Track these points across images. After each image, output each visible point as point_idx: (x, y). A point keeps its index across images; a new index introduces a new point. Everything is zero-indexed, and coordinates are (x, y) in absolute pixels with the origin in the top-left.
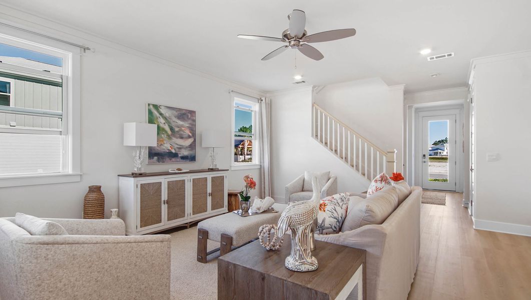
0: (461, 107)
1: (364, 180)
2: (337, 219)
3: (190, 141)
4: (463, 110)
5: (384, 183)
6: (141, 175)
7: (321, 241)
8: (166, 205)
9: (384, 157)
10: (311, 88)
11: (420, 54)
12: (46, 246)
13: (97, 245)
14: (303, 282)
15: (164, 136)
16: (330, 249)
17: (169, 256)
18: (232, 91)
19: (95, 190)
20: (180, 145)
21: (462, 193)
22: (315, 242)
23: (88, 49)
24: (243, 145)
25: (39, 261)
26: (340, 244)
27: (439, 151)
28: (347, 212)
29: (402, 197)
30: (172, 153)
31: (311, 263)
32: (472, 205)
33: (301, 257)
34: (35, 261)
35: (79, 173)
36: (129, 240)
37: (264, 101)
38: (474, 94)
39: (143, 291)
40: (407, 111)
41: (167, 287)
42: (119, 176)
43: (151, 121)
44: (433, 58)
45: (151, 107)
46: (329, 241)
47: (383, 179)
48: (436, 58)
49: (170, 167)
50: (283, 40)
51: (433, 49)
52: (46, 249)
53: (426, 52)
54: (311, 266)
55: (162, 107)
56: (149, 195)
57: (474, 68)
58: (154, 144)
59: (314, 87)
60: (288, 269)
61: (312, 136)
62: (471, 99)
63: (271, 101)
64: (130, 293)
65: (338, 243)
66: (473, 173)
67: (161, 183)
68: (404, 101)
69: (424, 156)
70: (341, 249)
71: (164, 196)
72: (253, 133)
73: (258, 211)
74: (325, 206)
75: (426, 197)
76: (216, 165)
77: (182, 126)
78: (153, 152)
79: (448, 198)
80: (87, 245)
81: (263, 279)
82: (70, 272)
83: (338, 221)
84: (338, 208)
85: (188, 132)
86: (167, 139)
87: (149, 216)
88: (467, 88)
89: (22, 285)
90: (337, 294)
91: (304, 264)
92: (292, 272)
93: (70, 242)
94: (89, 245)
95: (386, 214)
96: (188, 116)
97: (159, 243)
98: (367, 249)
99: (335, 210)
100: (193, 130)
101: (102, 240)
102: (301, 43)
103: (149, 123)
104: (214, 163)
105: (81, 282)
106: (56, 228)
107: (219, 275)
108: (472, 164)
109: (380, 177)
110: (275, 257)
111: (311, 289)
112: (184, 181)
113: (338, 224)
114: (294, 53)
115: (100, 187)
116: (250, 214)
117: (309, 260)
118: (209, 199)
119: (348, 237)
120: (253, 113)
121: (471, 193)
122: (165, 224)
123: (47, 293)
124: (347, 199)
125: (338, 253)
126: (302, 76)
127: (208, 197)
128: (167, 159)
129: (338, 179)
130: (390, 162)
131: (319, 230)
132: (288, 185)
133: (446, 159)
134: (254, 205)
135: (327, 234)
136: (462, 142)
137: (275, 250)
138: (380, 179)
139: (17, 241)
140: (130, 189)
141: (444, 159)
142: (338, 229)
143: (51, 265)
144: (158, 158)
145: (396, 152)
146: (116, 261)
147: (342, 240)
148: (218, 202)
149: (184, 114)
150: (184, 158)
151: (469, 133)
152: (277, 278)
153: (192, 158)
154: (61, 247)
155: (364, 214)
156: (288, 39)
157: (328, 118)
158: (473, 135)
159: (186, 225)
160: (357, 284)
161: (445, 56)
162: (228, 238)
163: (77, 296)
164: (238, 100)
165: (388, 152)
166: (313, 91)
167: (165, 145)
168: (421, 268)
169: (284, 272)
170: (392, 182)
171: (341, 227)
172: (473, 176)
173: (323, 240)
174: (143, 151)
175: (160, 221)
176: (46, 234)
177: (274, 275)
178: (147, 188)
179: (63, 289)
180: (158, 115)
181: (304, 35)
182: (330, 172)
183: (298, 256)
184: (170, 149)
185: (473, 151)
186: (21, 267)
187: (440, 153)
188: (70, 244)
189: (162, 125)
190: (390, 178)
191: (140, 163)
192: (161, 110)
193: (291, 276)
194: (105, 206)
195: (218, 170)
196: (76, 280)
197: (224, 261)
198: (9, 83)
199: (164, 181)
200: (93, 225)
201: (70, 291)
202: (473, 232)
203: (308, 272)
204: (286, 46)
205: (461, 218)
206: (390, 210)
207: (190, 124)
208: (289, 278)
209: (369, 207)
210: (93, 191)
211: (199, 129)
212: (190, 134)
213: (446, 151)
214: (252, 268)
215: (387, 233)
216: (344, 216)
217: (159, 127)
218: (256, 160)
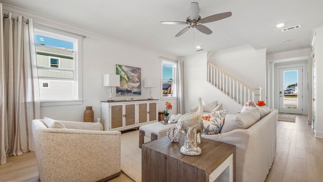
0: (306, 61)
1: (239, 106)
2: (217, 126)
3: (138, 84)
4: (308, 63)
5: (252, 106)
6: (112, 101)
7: (206, 139)
8: (125, 117)
9: (253, 92)
10: (207, 54)
11: (276, 27)
12: (52, 133)
13: (80, 135)
14: (190, 162)
15: (124, 81)
16: (211, 144)
17: (120, 144)
18: (161, 57)
19: (90, 108)
20: (133, 86)
21: (307, 115)
22: (202, 139)
23: (86, 37)
24: (170, 88)
25: (49, 141)
26: (219, 141)
27: (292, 91)
28: (224, 122)
29: (263, 114)
30: (128, 90)
31: (196, 151)
32: (314, 122)
33: (190, 147)
34: (47, 141)
35: (81, 100)
36: (97, 133)
37: (179, 62)
38: (316, 52)
39: (105, 161)
40: (269, 65)
41: (119, 160)
42: (101, 102)
43: (117, 73)
44: (286, 30)
45: (118, 66)
46: (211, 139)
47: (251, 104)
48: (288, 29)
49: (128, 97)
50: (187, 23)
51: (286, 23)
52: (53, 135)
53: (280, 25)
54: (196, 153)
55: (123, 66)
56: (116, 112)
57: (315, 34)
58: (119, 85)
59: (208, 53)
60: (182, 154)
61: (207, 81)
62: (313, 55)
63: (183, 62)
64: (98, 161)
65: (217, 140)
66: (315, 102)
67: (122, 106)
68: (267, 58)
69: (281, 92)
70: (219, 144)
71: (124, 113)
72: (173, 80)
73: (173, 122)
74: (209, 117)
75: (282, 117)
76: (152, 97)
77: (134, 76)
78: (119, 90)
79: (297, 119)
80: (74, 134)
81: (166, 158)
82: (65, 148)
83: (218, 127)
84: (218, 119)
85: (137, 79)
86: (126, 83)
87: (116, 123)
88: (310, 49)
89: (41, 153)
90: (212, 171)
91: (192, 151)
92: (184, 155)
93: (65, 132)
94: (76, 134)
95: (251, 123)
96: (137, 71)
97: (114, 136)
98: (236, 145)
99: (216, 121)
100: (139, 78)
101: (82, 132)
102: (198, 24)
103: (116, 74)
104: (151, 96)
105: (71, 153)
106: (59, 125)
107: (143, 155)
108: (314, 96)
109: (249, 103)
110: (176, 146)
111: (194, 167)
112: (134, 105)
113: (218, 129)
114: (194, 31)
115: (92, 107)
116: (169, 123)
117: (195, 149)
118: (148, 115)
119: (224, 137)
120: (173, 69)
121: (313, 115)
122: (125, 127)
123: (53, 158)
124: (224, 114)
125: (216, 146)
126: (201, 46)
127: (147, 114)
128: (126, 93)
129: (223, 105)
130: (257, 95)
131: (206, 132)
132: (192, 109)
133: (296, 96)
134: (171, 118)
135: (211, 134)
136: (307, 83)
137: (176, 142)
138: (249, 104)
139: (38, 130)
140: (106, 108)
141: (295, 96)
142: (218, 132)
143: (55, 144)
144: (121, 93)
145: (261, 89)
146: (90, 144)
147: (220, 138)
148: (153, 117)
149: (135, 70)
150: (135, 93)
151: (312, 77)
152: (174, 158)
153: (139, 93)
154: (60, 134)
155: (235, 123)
156: (190, 22)
157: (217, 70)
158: (315, 78)
159: (136, 128)
160: (229, 166)
161: (294, 28)
162: (155, 135)
163: (69, 161)
164: (165, 62)
165: (255, 89)
166: (208, 55)
167: (125, 86)
168: (276, 160)
169: (180, 155)
170: (258, 107)
171: (220, 131)
172: (315, 104)
173: (207, 138)
174: (113, 89)
175: (122, 126)
176: (54, 128)
177: (172, 156)
178: (115, 108)
179: (61, 157)
180: (121, 70)
181: (199, 19)
182: (218, 101)
183: (188, 146)
184: (128, 88)
185: (315, 88)
186: (40, 144)
187: (292, 92)
188: (65, 133)
189: (123, 76)
190: (256, 104)
191: (112, 95)
192: (123, 68)
193: (183, 158)
194: (94, 117)
195: (153, 100)
196: (68, 153)
197: (145, 147)
198: (58, 60)
199: (124, 105)
200: (84, 125)
201: (65, 158)
202: (314, 139)
203: (194, 156)
204: (189, 27)
205: (306, 130)
206: (254, 121)
207: (138, 75)
208: (181, 159)
209: (238, 119)
210: (88, 109)
211: (143, 78)
212: (138, 81)
213: (296, 91)
214: (160, 152)
215: (250, 135)
216: (222, 124)
217: (121, 77)
218: (175, 95)
